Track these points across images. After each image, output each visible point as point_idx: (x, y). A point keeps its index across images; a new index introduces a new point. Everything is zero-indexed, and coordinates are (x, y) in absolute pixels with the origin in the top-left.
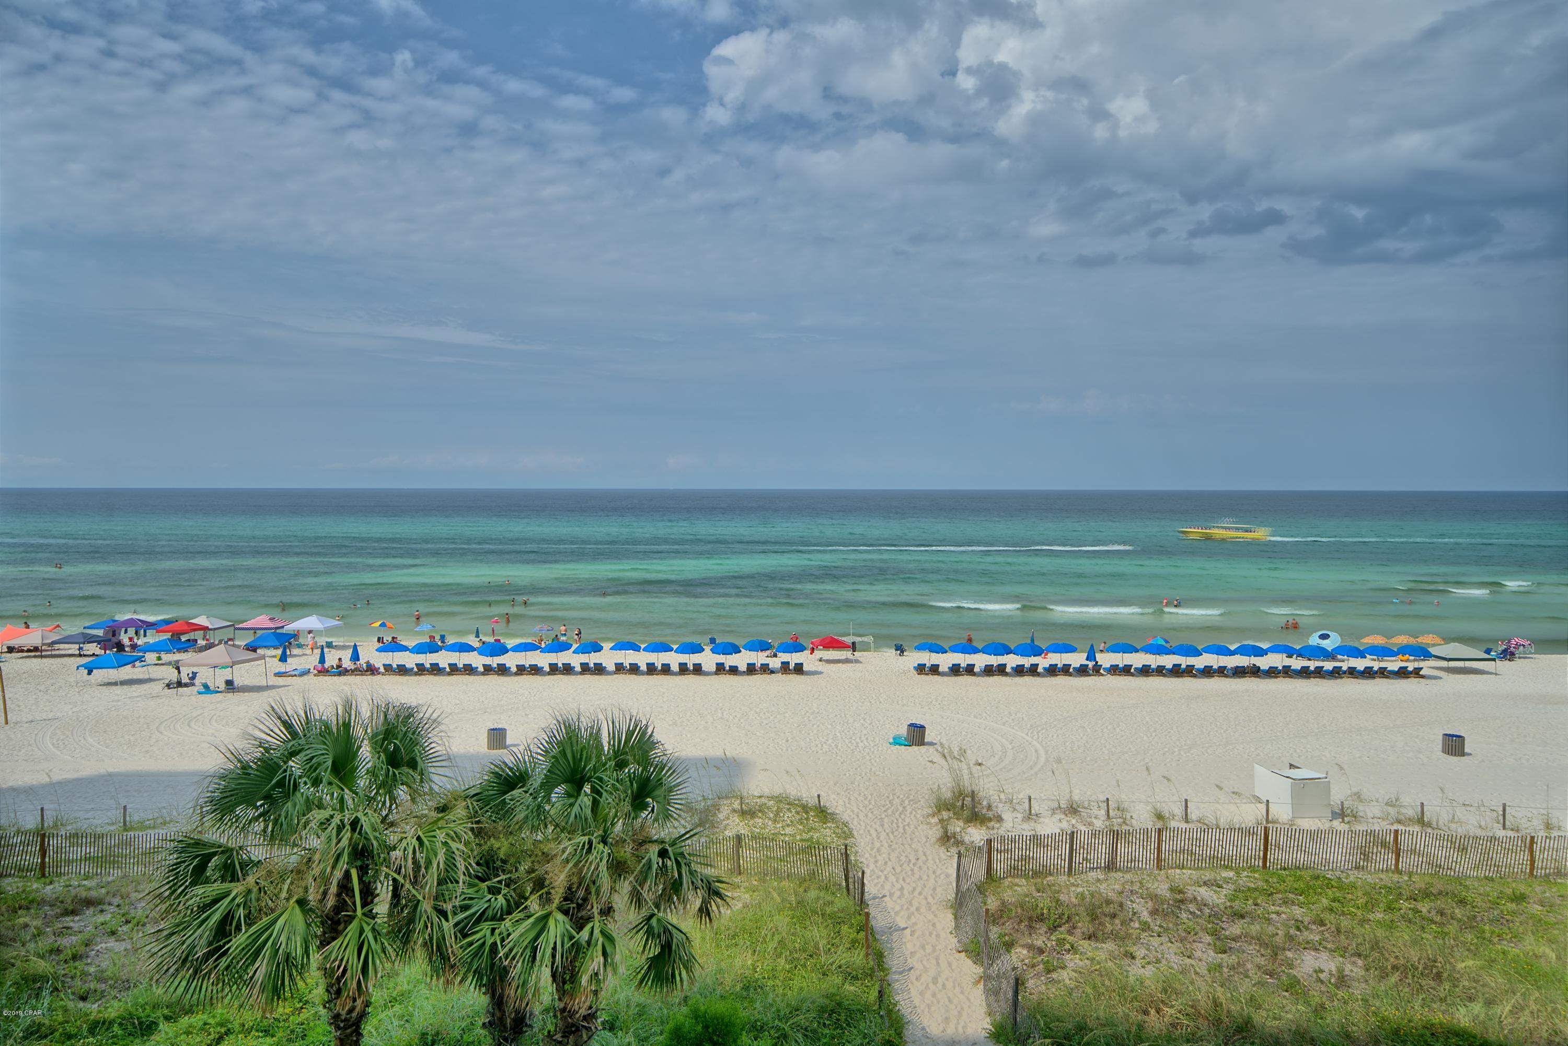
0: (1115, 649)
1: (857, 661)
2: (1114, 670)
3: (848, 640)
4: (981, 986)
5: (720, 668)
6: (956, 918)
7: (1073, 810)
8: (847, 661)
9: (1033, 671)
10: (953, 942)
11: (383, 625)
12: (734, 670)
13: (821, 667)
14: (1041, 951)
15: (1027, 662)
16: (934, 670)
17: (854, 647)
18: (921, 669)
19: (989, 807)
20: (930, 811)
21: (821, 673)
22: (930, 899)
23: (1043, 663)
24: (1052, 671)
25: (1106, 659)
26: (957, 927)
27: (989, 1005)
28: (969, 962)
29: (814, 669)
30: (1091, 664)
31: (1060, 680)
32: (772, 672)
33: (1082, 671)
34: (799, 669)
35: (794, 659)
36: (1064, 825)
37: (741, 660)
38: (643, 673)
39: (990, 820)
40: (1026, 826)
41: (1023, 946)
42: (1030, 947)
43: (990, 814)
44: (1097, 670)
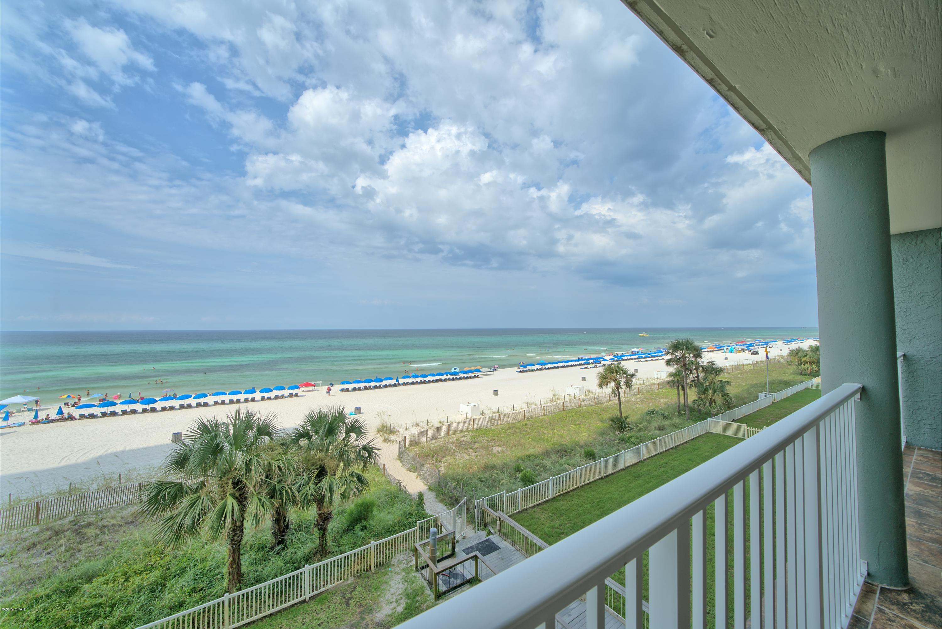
0: (404, 378)
1: (315, 390)
2: (404, 384)
3: (313, 383)
4: (419, 478)
5: (263, 398)
6: (401, 462)
7: (417, 425)
8: (313, 391)
9: (380, 387)
10: (404, 469)
11: (69, 396)
12: (269, 398)
13: (304, 394)
14: (433, 464)
15: (378, 384)
16: (347, 390)
17: (314, 386)
18: (343, 390)
19: (394, 429)
20: (375, 433)
21: (305, 396)
22: (389, 459)
23: (383, 383)
24: (386, 386)
25: (401, 381)
26: (403, 465)
27: (424, 483)
28: (411, 473)
29: (301, 395)
30: (397, 383)
31: (388, 389)
32: (286, 397)
33: (395, 385)
34: (296, 395)
35: (294, 392)
36: (417, 429)
37: (272, 394)
38: (227, 404)
39: (396, 432)
40: (406, 432)
41: (428, 464)
42: (430, 464)
43: (395, 430)
44: (399, 384)
